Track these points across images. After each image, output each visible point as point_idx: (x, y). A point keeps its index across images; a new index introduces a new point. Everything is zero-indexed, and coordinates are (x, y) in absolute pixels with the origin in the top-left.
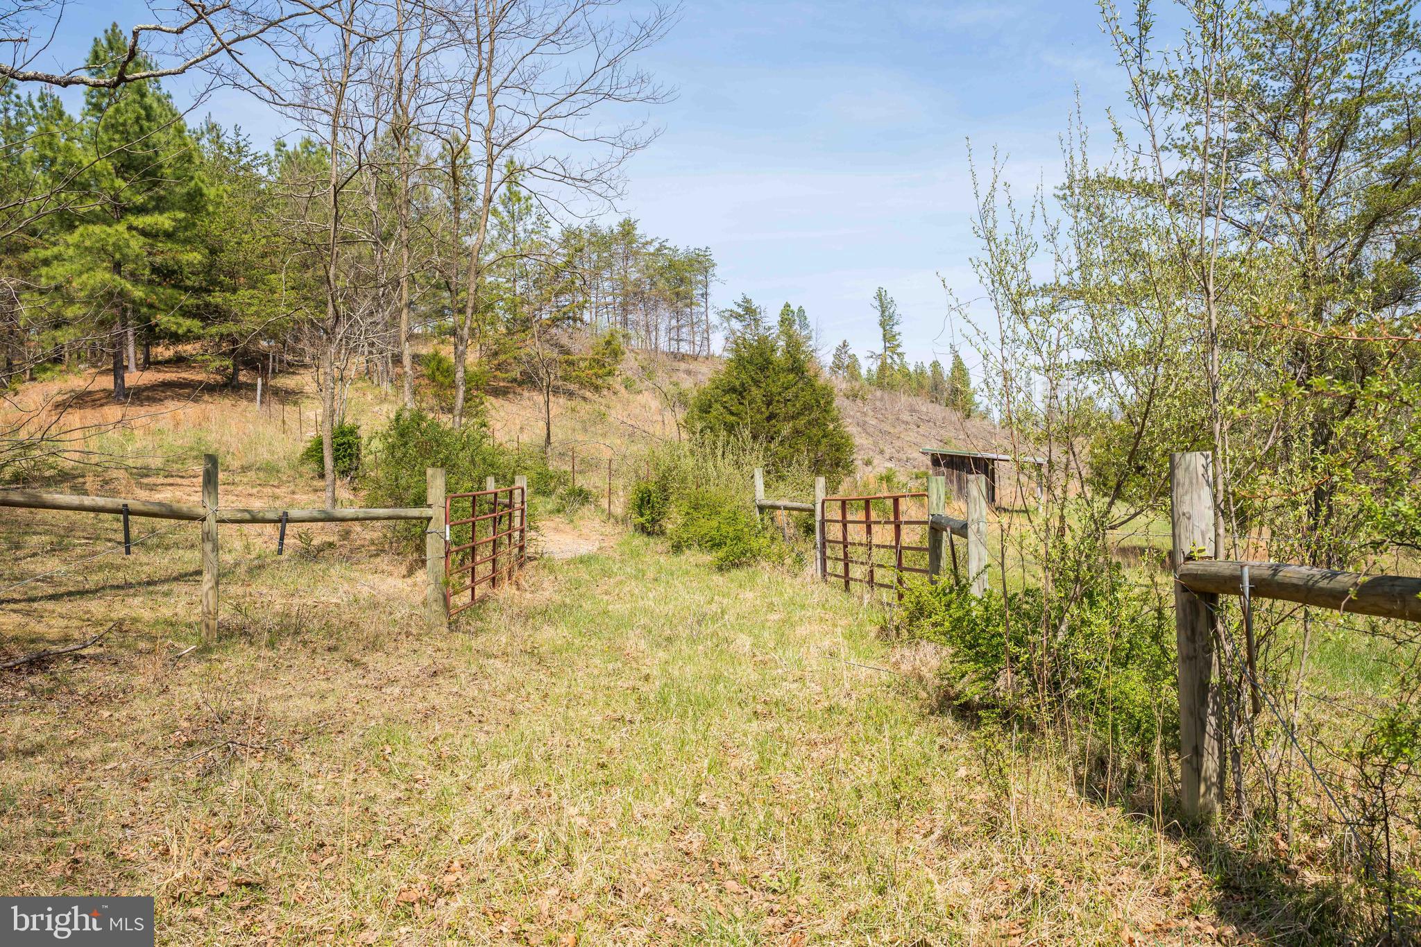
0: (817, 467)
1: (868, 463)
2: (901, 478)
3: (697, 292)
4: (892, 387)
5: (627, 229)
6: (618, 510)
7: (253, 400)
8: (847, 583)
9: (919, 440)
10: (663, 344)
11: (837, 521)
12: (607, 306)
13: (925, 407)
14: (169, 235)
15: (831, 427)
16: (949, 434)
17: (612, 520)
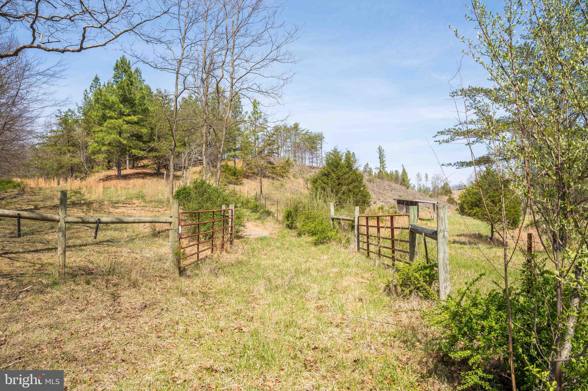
0: (357, 203)
1: (375, 203)
2: (386, 208)
3: (319, 146)
4: (383, 178)
5: (296, 126)
6: (280, 218)
7: (163, 178)
8: (368, 253)
9: (392, 195)
10: (307, 163)
11: (364, 226)
12: (289, 151)
13: (393, 185)
14: (136, 123)
15: (362, 189)
16: (401, 194)
17: (278, 222)
